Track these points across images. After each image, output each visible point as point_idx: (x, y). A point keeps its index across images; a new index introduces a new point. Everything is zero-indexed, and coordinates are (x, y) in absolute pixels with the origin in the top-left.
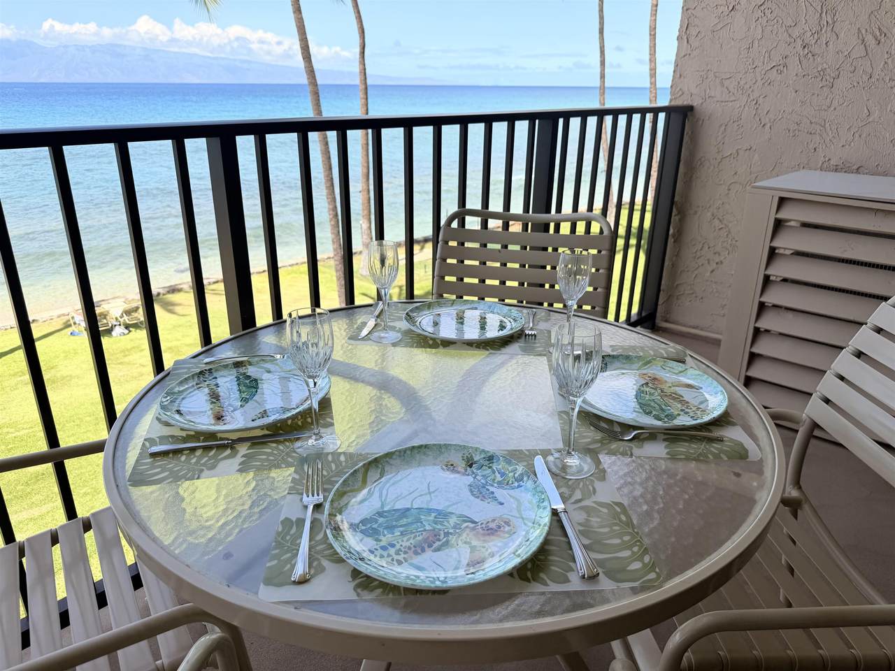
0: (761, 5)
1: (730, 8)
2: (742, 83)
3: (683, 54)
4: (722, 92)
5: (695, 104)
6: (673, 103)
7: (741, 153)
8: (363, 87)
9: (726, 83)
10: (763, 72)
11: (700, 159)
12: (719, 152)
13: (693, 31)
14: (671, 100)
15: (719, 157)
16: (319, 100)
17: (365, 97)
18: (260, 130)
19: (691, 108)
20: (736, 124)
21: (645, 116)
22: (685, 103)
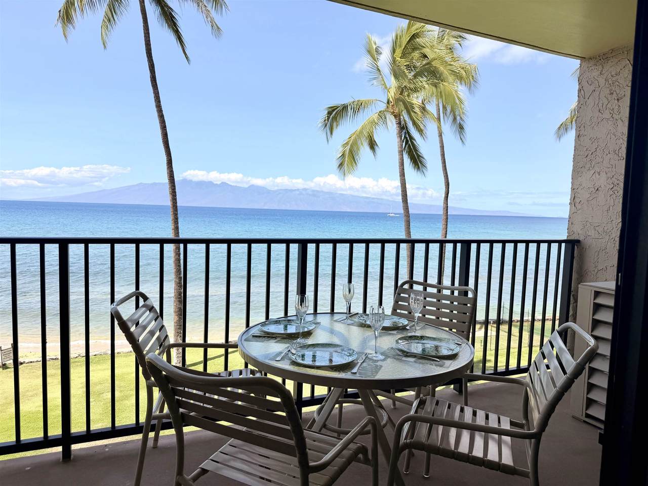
0: (612, 188)
1: (596, 190)
2: (606, 228)
3: (573, 212)
4: (595, 233)
5: (581, 239)
6: (569, 238)
7: (608, 268)
8: (445, 218)
9: (597, 228)
10: (616, 223)
11: (585, 271)
12: (596, 267)
13: (577, 200)
14: (568, 237)
15: (596, 270)
16: (410, 225)
17: (446, 224)
18: (318, 242)
19: (578, 241)
20: (604, 251)
21: (561, 245)
22: (576, 238)
